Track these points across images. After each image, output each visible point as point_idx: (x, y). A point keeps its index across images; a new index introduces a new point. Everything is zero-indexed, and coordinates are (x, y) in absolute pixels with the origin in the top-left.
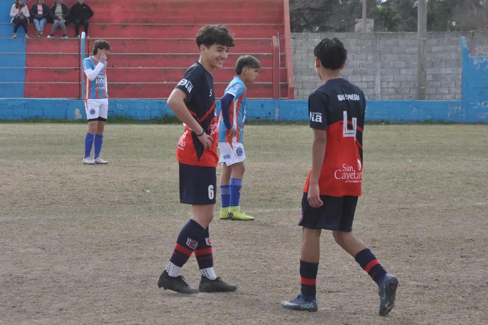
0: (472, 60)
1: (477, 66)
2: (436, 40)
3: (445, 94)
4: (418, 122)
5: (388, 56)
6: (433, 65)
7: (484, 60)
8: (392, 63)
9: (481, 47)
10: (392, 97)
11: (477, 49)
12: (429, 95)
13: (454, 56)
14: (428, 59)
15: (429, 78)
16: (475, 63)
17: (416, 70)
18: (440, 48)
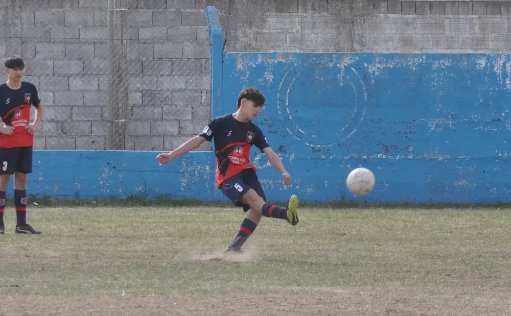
0: (233, 60)
1: (243, 73)
2: (150, 12)
3: (172, 136)
4: (113, 201)
5: (39, 47)
6: (142, 69)
7: (260, 60)
8: (50, 63)
9: (248, 31)
10: (52, 141)
11: (240, 34)
12: (136, 137)
13: (189, 49)
14: (132, 56)
15: (135, 98)
16: (240, 66)
17: (105, 80)
18: (159, 32)
